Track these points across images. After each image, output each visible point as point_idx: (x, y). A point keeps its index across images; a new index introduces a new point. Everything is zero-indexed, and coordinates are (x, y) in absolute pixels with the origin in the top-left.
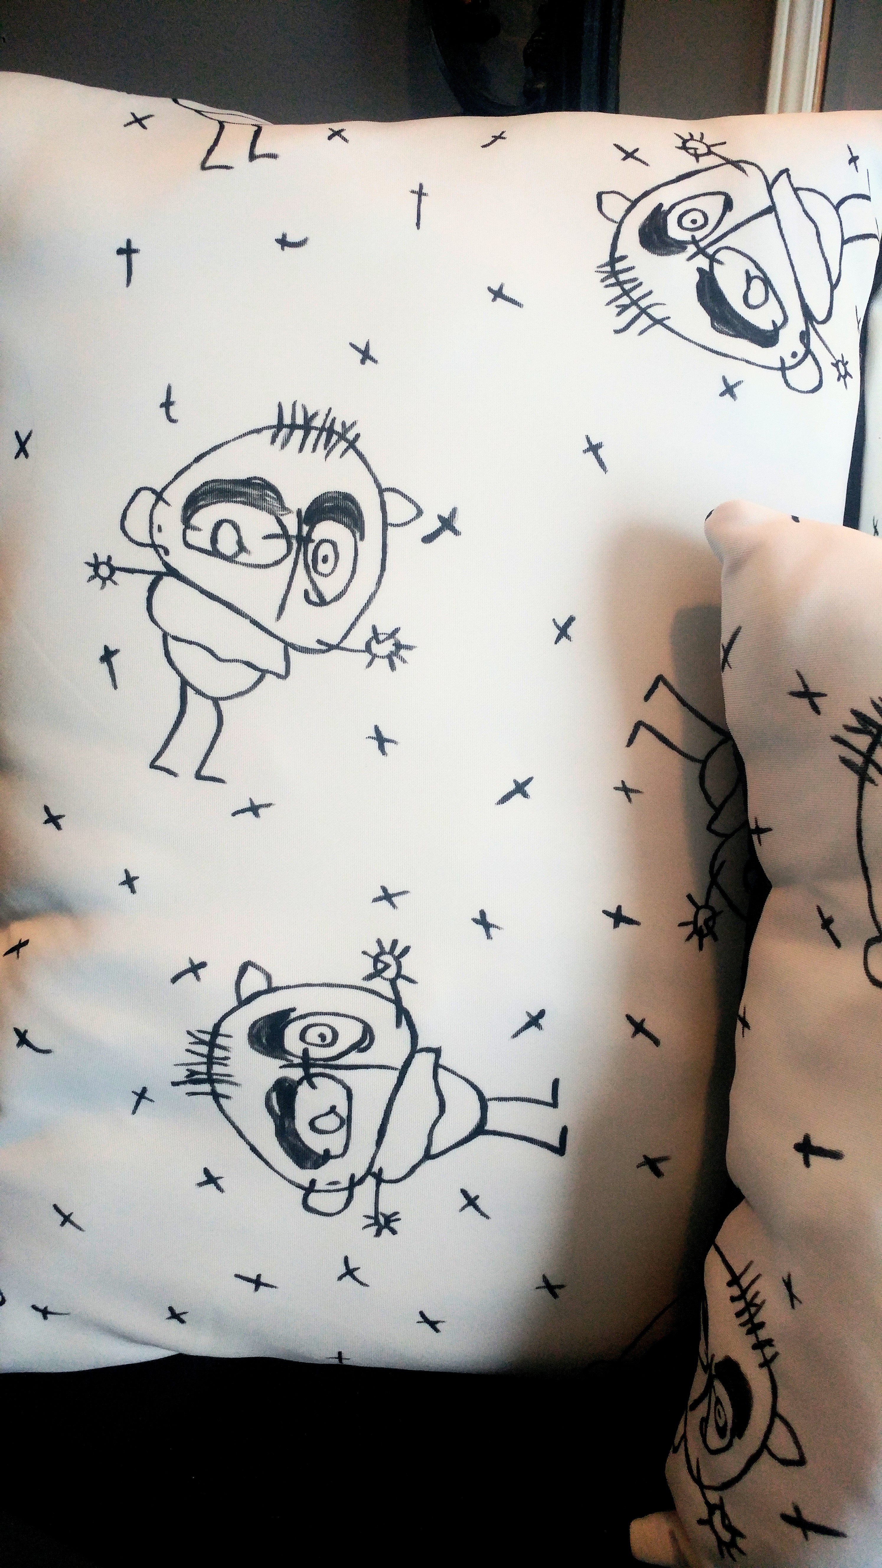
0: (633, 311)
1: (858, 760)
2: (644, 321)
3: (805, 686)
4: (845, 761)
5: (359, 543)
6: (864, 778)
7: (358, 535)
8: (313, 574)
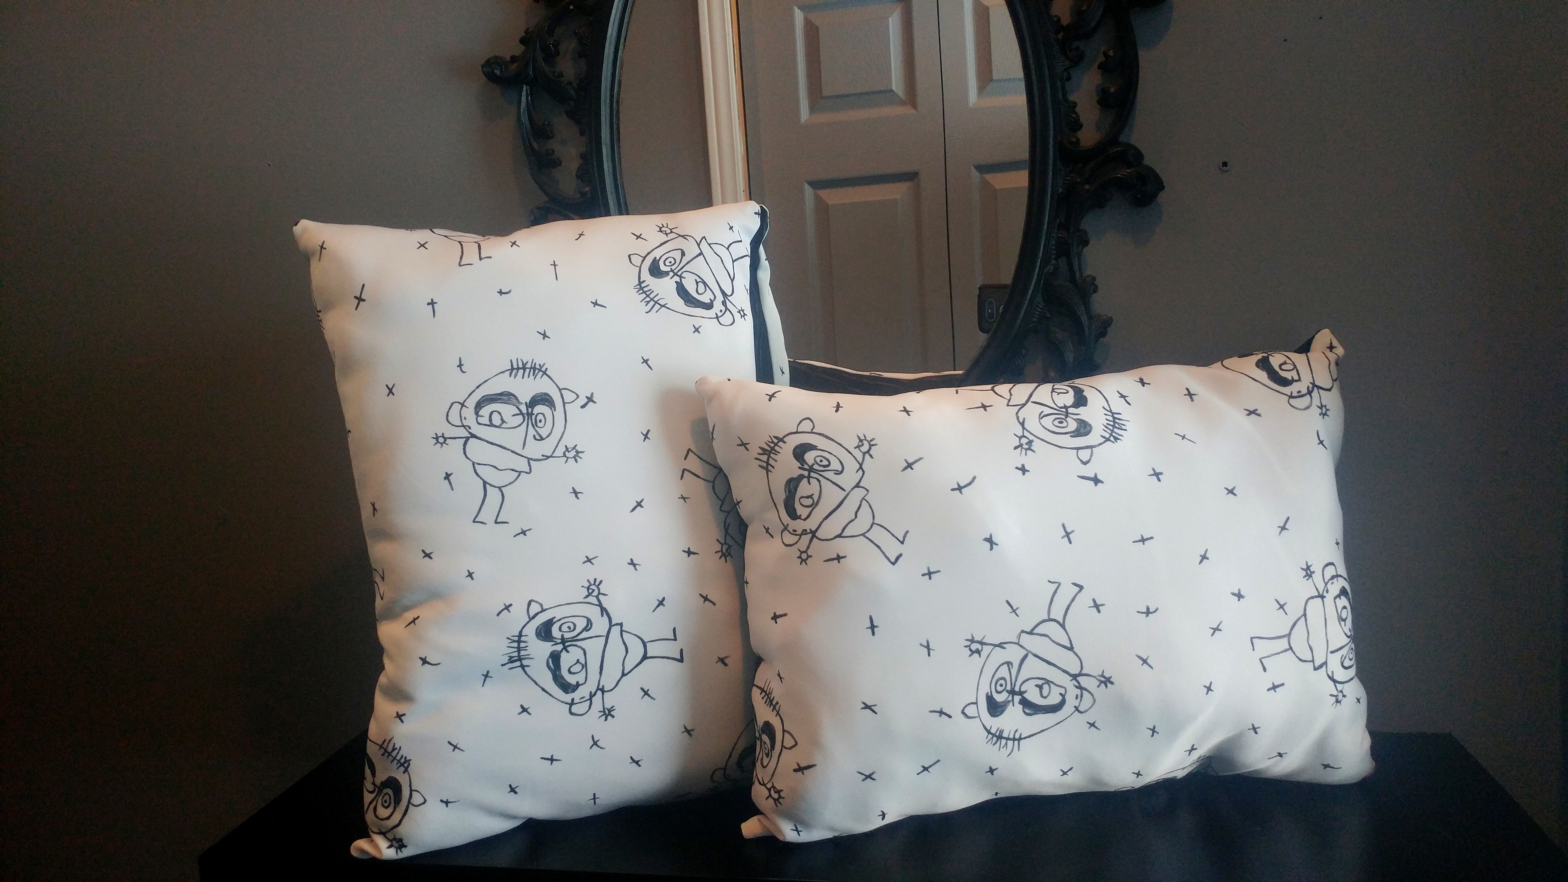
0: (652, 303)
1: (765, 465)
2: (657, 306)
3: (742, 441)
4: (760, 466)
5: (554, 412)
6: (768, 471)
7: (553, 409)
8: (536, 427)
